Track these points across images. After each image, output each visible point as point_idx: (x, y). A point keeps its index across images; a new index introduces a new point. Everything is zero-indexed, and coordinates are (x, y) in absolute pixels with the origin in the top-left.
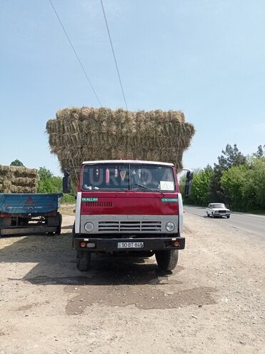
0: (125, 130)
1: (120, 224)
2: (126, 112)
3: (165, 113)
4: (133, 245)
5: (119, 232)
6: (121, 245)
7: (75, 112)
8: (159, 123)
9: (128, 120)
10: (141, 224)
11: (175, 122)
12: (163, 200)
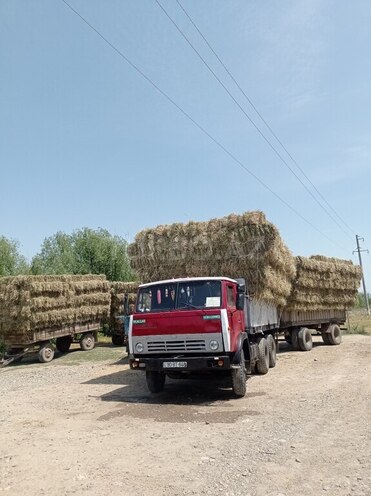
0: (196, 242)
1: (166, 344)
2: (197, 224)
3: (238, 218)
4: (177, 365)
5: (167, 352)
6: (166, 365)
7: (149, 232)
8: (233, 229)
9: (198, 232)
10: (185, 344)
11: (250, 225)
12: (205, 317)
